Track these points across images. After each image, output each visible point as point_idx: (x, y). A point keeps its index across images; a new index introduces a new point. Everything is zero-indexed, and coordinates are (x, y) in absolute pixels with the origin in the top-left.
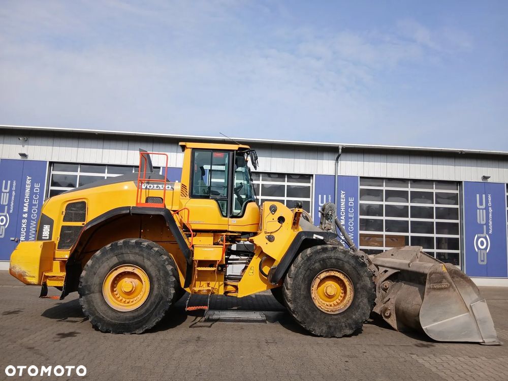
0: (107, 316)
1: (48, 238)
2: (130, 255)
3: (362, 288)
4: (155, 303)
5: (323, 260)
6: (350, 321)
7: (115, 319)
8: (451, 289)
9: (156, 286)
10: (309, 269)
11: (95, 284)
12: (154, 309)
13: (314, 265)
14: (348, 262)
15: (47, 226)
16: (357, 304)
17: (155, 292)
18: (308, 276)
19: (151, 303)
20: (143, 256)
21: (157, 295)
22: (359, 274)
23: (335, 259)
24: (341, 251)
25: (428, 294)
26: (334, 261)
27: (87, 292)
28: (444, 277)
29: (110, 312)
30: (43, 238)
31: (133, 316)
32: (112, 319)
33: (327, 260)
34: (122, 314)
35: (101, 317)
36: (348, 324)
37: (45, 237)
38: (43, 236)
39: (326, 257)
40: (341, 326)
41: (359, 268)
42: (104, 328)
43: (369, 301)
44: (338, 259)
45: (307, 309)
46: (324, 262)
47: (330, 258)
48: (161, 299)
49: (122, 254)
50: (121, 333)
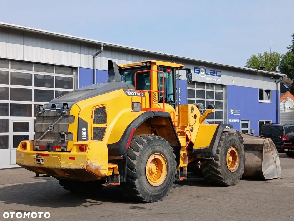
0: (150, 191)
1: (86, 138)
2: (157, 146)
4: (170, 178)
7: (154, 192)
8: (270, 152)
9: (170, 166)
10: (225, 147)
11: (142, 170)
13: (227, 144)
14: (238, 141)
15: (84, 128)
17: (170, 171)
18: (226, 151)
19: (168, 178)
20: (163, 147)
21: (170, 172)
22: (241, 148)
24: (235, 135)
25: (264, 156)
27: (138, 176)
29: (150, 187)
30: (83, 138)
31: (162, 188)
32: (152, 192)
34: (156, 188)
35: (147, 192)
36: (238, 177)
37: (83, 137)
38: (83, 136)
40: (236, 179)
41: (241, 144)
42: (148, 199)
44: (235, 140)
45: (225, 171)
46: (230, 142)
47: (232, 140)
48: (172, 174)
49: (154, 146)
50: (156, 201)
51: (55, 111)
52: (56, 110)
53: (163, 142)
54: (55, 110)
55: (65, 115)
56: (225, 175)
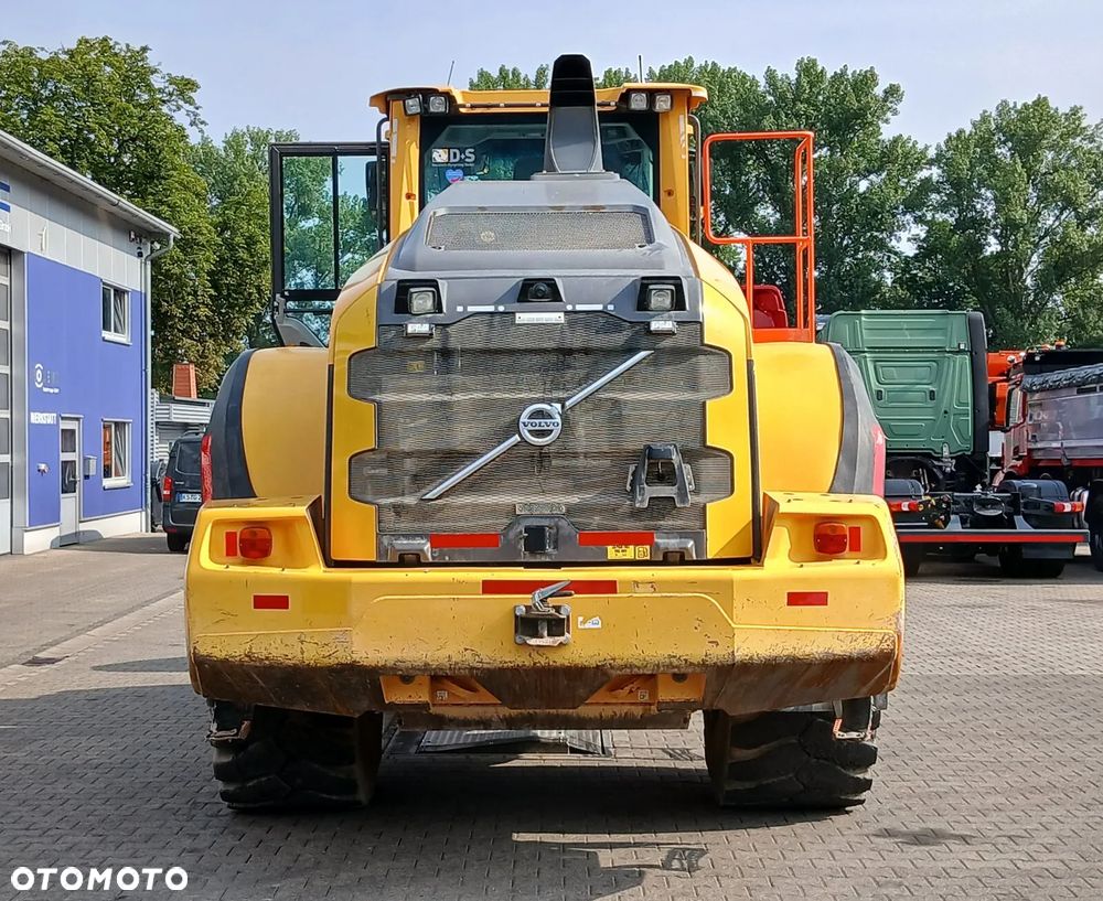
51: (557, 318)
52: (567, 313)
54: (562, 315)
55: (667, 343)
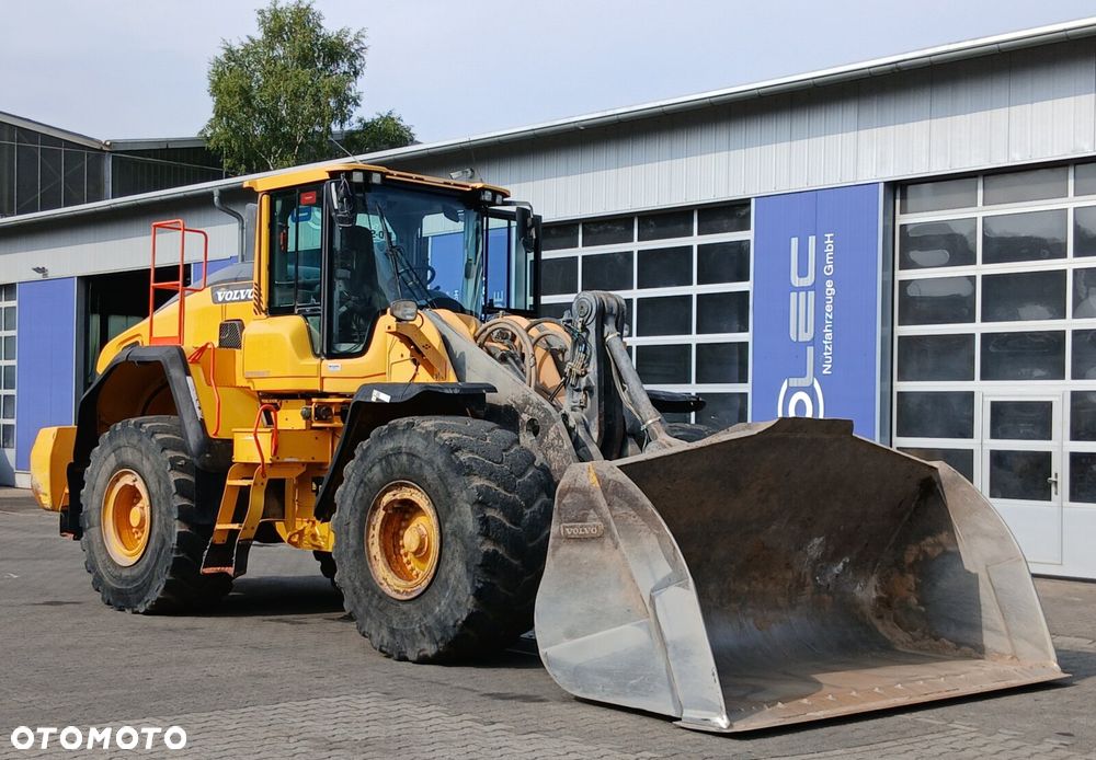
0: (106, 573)
2: (128, 449)
3: (454, 534)
4: (156, 550)
5: (386, 457)
6: (429, 621)
7: (113, 581)
8: (608, 541)
9: (157, 516)
10: (362, 481)
12: (155, 566)
13: (370, 469)
14: (430, 462)
16: (443, 576)
17: (156, 529)
18: (361, 499)
19: (152, 552)
20: (141, 451)
21: (159, 535)
22: (449, 495)
23: (408, 454)
24: (420, 433)
25: (553, 555)
26: (404, 458)
27: (87, 525)
28: (592, 505)
29: (109, 566)
32: (110, 580)
33: (393, 458)
34: (120, 571)
35: (100, 574)
36: (426, 628)
39: (392, 449)
40: (414, 634)
41: (451, 478)
43: (468, 571)
44: (412, 455)
45: (357, 584)
46: (388, 463)
47: (398, 452)
48: (164, 542)
49: (120, 447)
50: (121, 609)
53: (144, 436)
56: (355, 600)
